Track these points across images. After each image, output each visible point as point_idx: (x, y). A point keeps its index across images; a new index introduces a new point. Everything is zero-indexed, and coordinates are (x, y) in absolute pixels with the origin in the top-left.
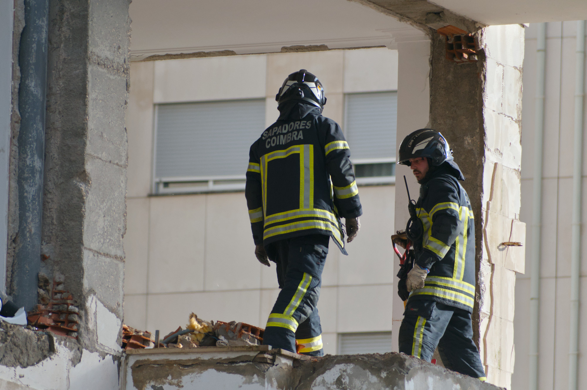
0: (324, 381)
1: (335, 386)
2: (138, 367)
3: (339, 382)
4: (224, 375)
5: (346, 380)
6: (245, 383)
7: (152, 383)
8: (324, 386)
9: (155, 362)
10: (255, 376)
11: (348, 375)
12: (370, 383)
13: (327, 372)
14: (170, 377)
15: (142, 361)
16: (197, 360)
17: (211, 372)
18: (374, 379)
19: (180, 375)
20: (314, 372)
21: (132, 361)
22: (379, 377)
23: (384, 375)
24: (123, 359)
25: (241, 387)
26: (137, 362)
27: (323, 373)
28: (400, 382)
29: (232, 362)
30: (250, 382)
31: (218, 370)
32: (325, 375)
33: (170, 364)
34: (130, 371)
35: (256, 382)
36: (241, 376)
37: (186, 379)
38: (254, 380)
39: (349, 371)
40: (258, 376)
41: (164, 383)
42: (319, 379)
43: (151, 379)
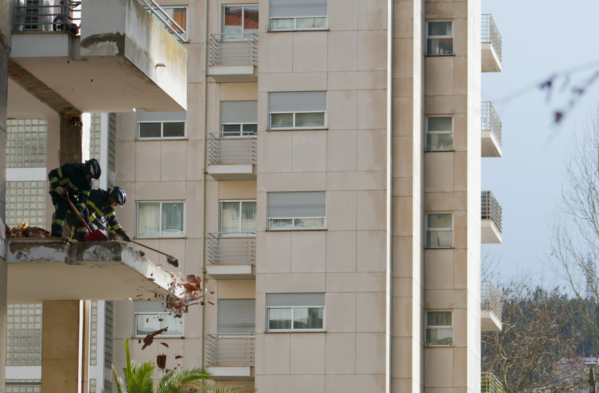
0: (88, 252)
1: (93, 254)
2: (12, 245)
3: (94, 252)
4: (47, 248)
5: (97, 251)
6: (56, 251)
7: (18, 251)
8: (88, 253)
9: (19, 243)
10: (60, 249)
11: (98, 249)
12: (107, 253)
13: (90, 248)
14: (25, 249)
15: (14, 242)
16: (36, 242)
17: (42, 247)
18: (109, 251)
19: (30, 248)
20: (84, 248)
21: (10, 242)
22: (111, 250)
23: (113, 250)
24: (6, 241)
25: (54, 253)
26: (12, 242)
27: (88, 248)
28: (120, 253)
29: (51, 243)
30: (58, 251)
31: (45, 246)
32: (89, 249)
33: (25, 243)
34: (9, 246)
35: (61, 251)
36: (54, 249)
37: (32, 250)
38: (60, 251)
39: (98, 248)
40: (61, 249)
41: (23, 251)
42: (86, 251)
43: (17, 249)
